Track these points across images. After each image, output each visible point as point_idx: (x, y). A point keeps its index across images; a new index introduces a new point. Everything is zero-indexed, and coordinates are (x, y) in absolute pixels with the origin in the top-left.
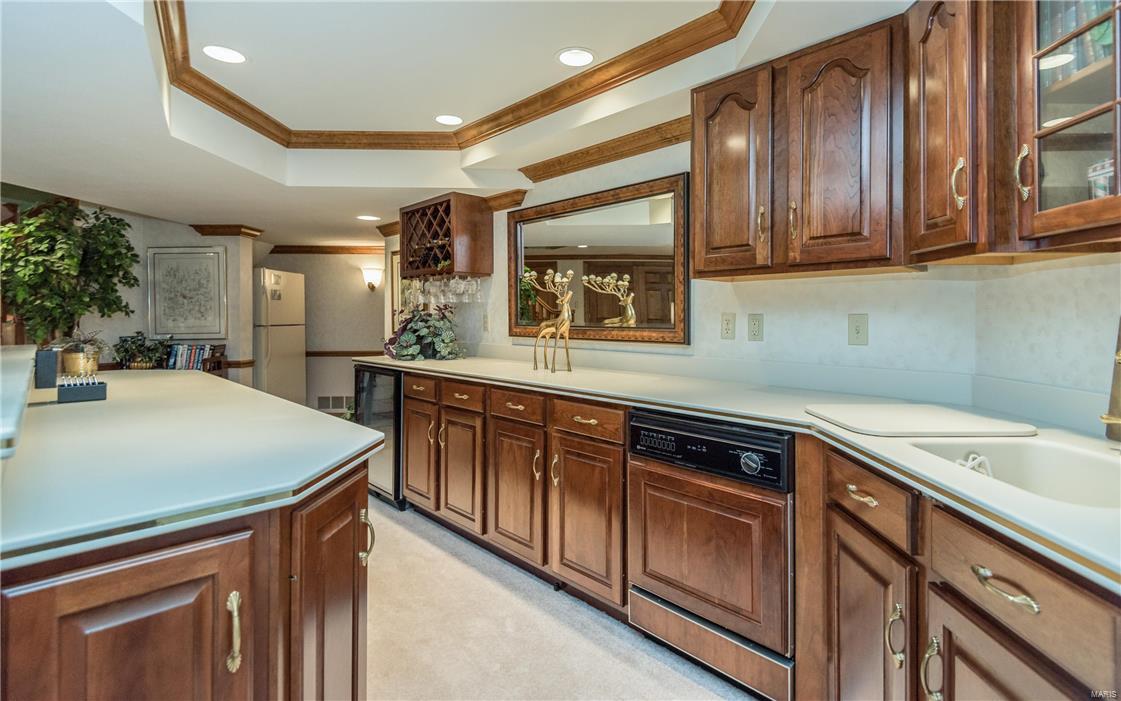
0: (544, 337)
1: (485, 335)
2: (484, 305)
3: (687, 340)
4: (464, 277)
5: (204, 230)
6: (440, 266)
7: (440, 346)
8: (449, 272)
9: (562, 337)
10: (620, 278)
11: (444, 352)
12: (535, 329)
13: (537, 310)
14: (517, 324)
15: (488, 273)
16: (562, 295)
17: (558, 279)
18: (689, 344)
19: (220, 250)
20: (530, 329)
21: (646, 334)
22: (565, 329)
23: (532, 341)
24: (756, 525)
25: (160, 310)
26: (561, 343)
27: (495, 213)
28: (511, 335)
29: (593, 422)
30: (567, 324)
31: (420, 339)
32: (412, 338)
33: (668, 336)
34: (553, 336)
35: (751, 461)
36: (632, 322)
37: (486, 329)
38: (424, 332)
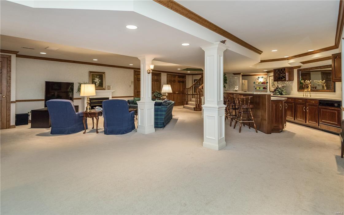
0: (305, 91)
1: (292, 91)
2: (292, 86)
3: (335, 91)
4: (287, 81)
5: (234, 74)
6: (283, 79)
7: (283, 93)
8: (285, 80)
9: (309, 91)
10: (323, 81)
11: (284, 94)
12: (303, 90)
13: (303, 87)
14: (299, 89)
15: (293, 80)
16: (309, 84)
17: (308, 82)
18: (335, 92)
19: (237, 77)
20: (302, 90)
21: (328, 91)
22: (309, 90)
23: (303, 92)
24: (336, 112)
25: (228, 87)
26: (309, 92)
27: (294, 69)
28: (298, 91)
29: (314, 102)
30: (310, 89)
31: (279, 92)
32: (278, 92)
33: (331, 91)
34: (307, 91)
35: (336, 105)
36: (325, 89)
37: (292, 90)
38: (280, 91)
